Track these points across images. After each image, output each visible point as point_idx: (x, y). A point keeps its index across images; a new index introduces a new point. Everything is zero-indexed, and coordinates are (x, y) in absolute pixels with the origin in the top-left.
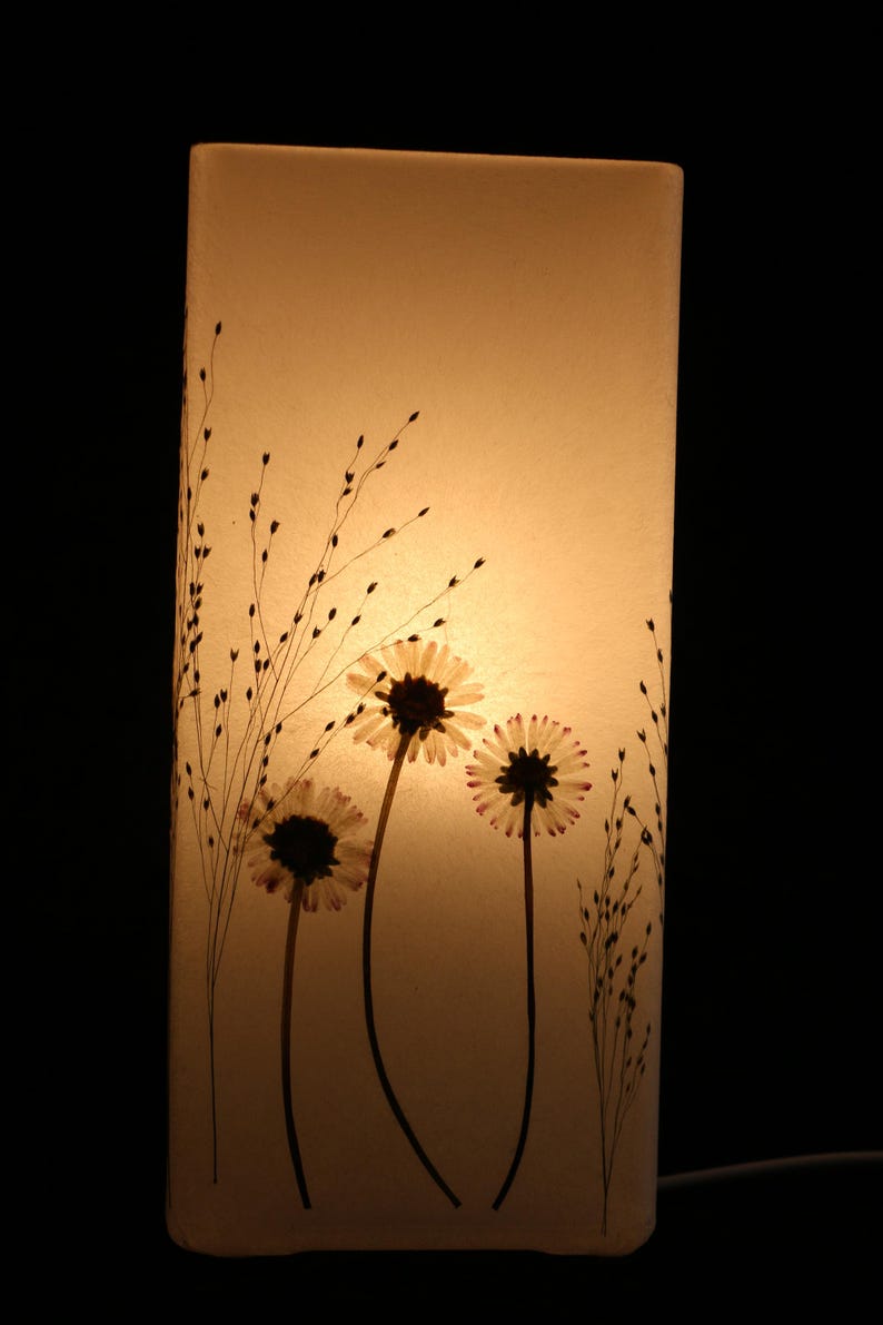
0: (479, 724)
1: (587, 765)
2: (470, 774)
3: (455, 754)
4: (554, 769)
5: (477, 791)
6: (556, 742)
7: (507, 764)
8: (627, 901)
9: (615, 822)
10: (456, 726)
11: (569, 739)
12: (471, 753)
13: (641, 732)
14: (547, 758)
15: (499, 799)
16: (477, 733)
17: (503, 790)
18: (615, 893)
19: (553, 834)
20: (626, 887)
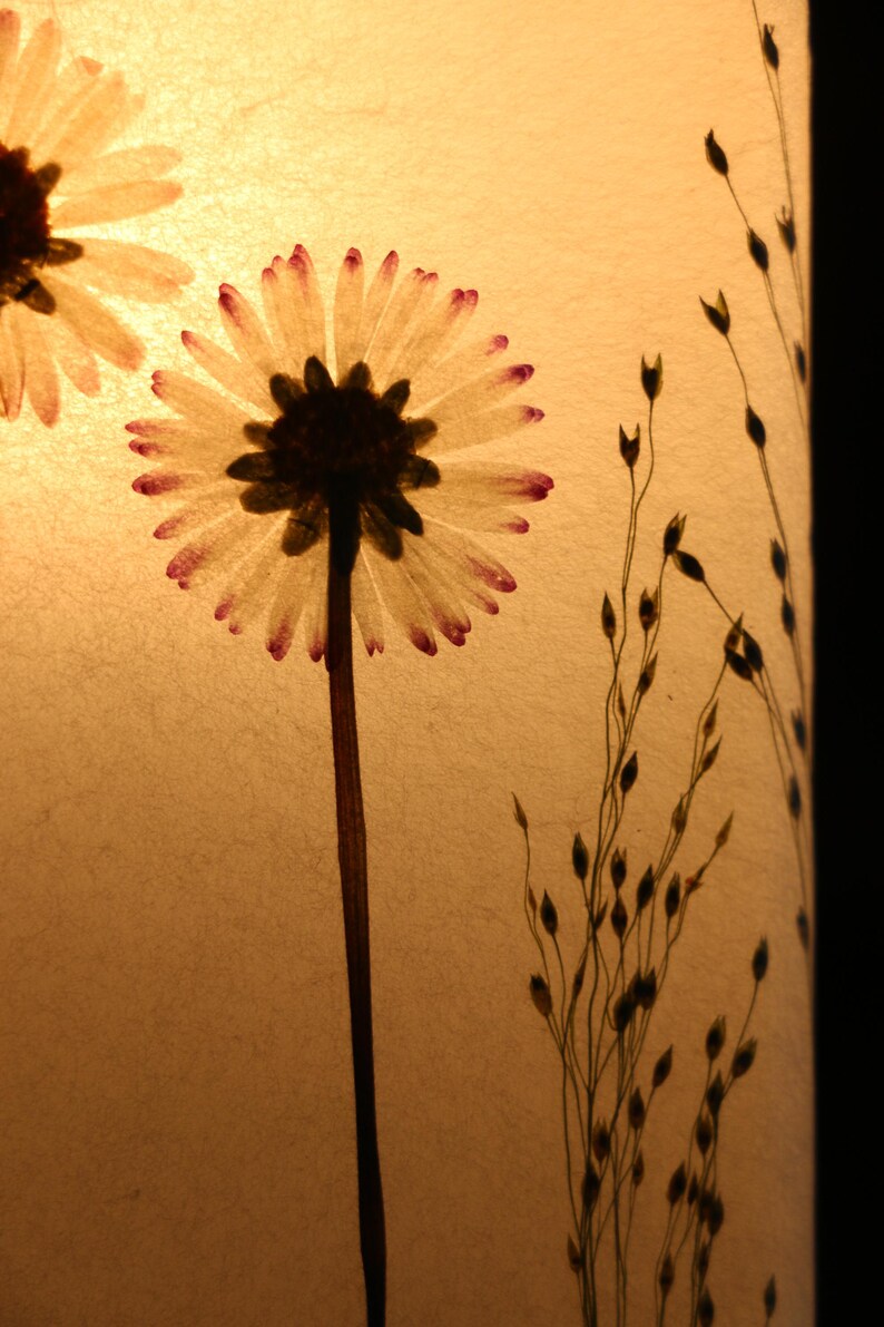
0: (167, 281)
1: (533, 414)
2: (140, 449)
3: (88, 383)
4: (426, 429)
5: (166, 506)
6: (429, 339)
7: (267, 415)
8: (683, 867)
9: (634, 602)
10: (93, 290)
11: (475, 327)
12: (141, 380)
13: (713, 301)
14: (401, 391)
15: (241, 532)
16: (163, 310)
17: (254, 503)
18: (642, 841)
19: (427, 646)
20: (680, 822)
